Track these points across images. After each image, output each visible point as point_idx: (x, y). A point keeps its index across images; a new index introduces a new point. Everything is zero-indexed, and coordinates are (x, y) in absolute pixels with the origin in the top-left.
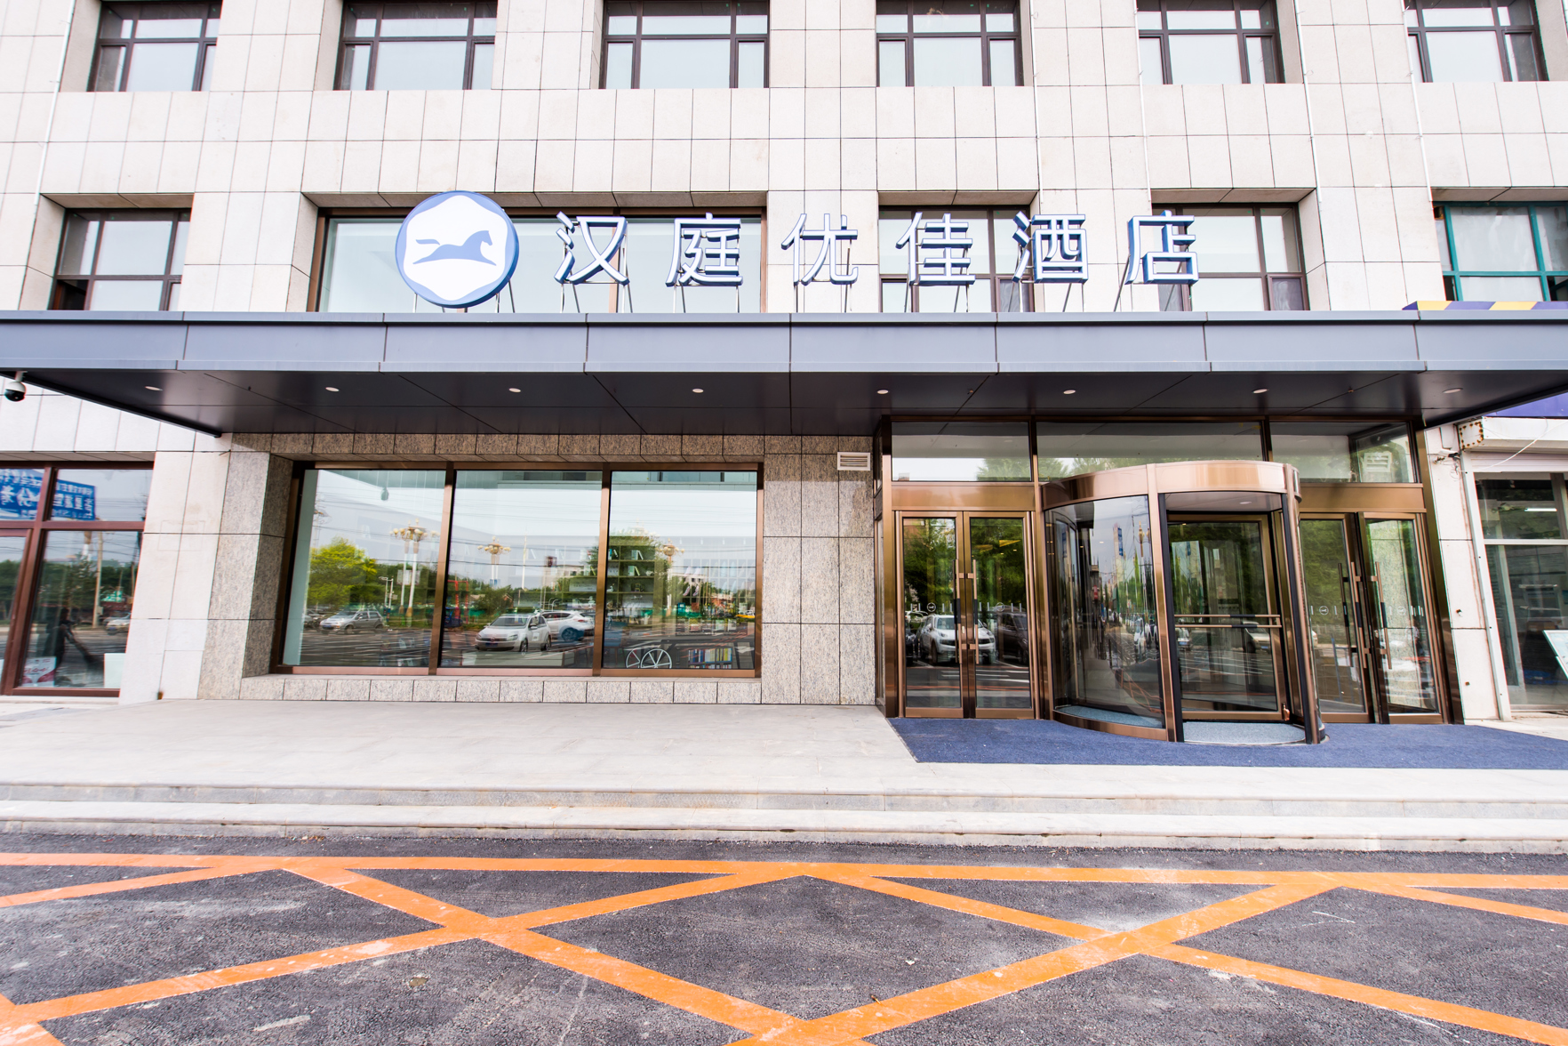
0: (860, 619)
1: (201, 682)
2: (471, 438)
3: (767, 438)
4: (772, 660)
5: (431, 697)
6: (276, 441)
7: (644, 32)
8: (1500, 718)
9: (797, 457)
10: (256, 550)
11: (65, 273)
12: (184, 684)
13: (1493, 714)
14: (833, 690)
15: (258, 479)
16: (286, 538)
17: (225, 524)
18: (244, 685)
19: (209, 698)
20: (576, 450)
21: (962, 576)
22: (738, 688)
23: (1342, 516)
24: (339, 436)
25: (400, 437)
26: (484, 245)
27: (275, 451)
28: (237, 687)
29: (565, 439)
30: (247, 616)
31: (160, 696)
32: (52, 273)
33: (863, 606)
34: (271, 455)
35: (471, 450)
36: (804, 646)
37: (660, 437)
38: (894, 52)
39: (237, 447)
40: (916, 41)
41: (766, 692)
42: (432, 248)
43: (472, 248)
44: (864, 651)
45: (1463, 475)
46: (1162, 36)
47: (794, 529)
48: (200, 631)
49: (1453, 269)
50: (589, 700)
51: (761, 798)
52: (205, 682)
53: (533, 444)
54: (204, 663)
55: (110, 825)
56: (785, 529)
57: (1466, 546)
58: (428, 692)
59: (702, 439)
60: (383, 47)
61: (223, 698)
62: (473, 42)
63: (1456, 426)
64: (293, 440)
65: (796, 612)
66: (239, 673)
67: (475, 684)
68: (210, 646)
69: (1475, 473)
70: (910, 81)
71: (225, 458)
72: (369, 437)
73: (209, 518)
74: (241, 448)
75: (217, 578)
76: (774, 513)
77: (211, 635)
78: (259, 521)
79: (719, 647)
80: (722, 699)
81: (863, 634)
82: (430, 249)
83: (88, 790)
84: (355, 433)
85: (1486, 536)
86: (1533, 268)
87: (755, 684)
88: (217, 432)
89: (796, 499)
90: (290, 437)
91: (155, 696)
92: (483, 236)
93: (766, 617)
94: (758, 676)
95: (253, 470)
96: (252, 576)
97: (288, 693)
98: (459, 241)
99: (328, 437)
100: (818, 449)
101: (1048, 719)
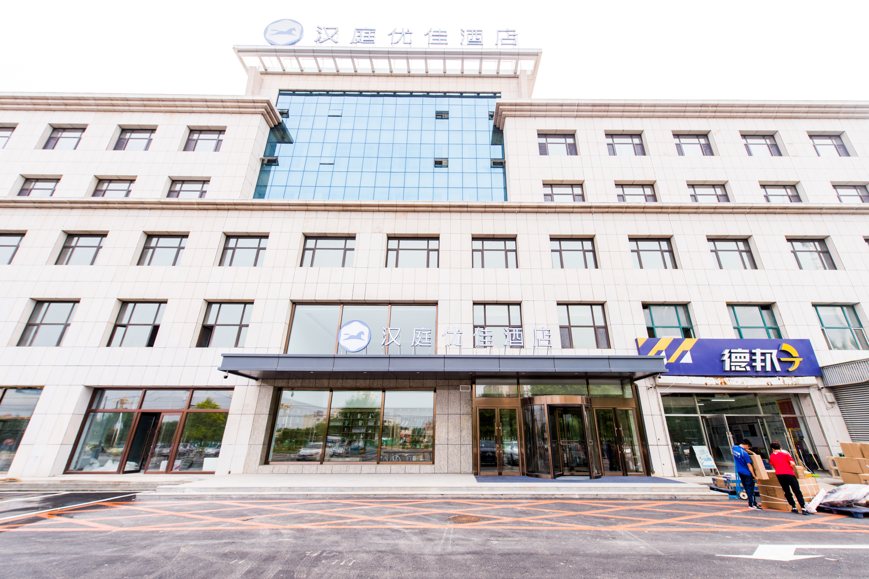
0: (467, 443)
1: (244, 467)
2: (341, 381)
3: (437, 380)
4: (438, 457)
5: (323, 472)
6: (276, 382)
7: (400, 248)
8: (675, 476)
9: (447, 387)
10: (267, 420)
11: (205, 323)
12: (238, 468)
13: (673, 475)
14: (458, 468)
15: (269, 395)
16: (273, 415)
17: (257, 411)
18: (259, 468)
19: (247, 473)
20: (375, 385)
21: (497, 428)
22: (428, 468)
23: (611, 409)
24: (297, 380)
25: (317, 380)
26: (362, 335)
27: (276, 385)
28: (257, 469)
29: (372, 381)
30: (262, 443)
31: (230, 473)
32: (202, 324)
33: (468, 438)
34: (274, 387)
35: (341, 385)
36: (449, 452)
37: (402, 380)
38: (478, 255)
39: (263, 384)
40: (485, 252)
41: (436, 469)
42: (348, 336)
43: (359, 336)
44: (469, 454)
45: (657, 393)
46: (560, 251)
47: (446, 412)
48: (245, 448)
49: (653, 325)
50: (377, 472)
51: (436, 489)
52: (246, 467)
53: (361, 382)
54: (246, 461)
55: (279, 496)
56: (443, 412)
57: (660, 417)
58: (322, 470)
59: (416, 381)
60: (316, 250)
61: (252, 473)
62: (346, 250)
63: (654, 377)
64: (282, 382)
65: (446, 440)
66: (258, 464)
67: (338, 467)
68: (248, 454)
69: (661, 393)
70: (483, 267)
71: (259, 388)
72: (307, 381)
73: (252, 409)
74: (264, 384)
75: (253, 430)
76: (439, 406)
77: (249, 450)
78: (268, 409)
79: (418, 455)
80: (421, 472)
81: (468, 448)
82: (347, 336)
83: (267, 489)
84: (302, 379)
85: (666, 413)
86: (678, 325)
87: (433, 466)
88: (256, 379)
89: (447, 401)
90: (281, 380)
91: (228, 473)
92: (362, 333)
93: (436, 442)
94: (433, 463)
95: (269, 392)
96: (265, 429)
97: (274, 471)
98: (355, 334)
99: (294, 380)
100: (454, 384)
101: (524, 475)
